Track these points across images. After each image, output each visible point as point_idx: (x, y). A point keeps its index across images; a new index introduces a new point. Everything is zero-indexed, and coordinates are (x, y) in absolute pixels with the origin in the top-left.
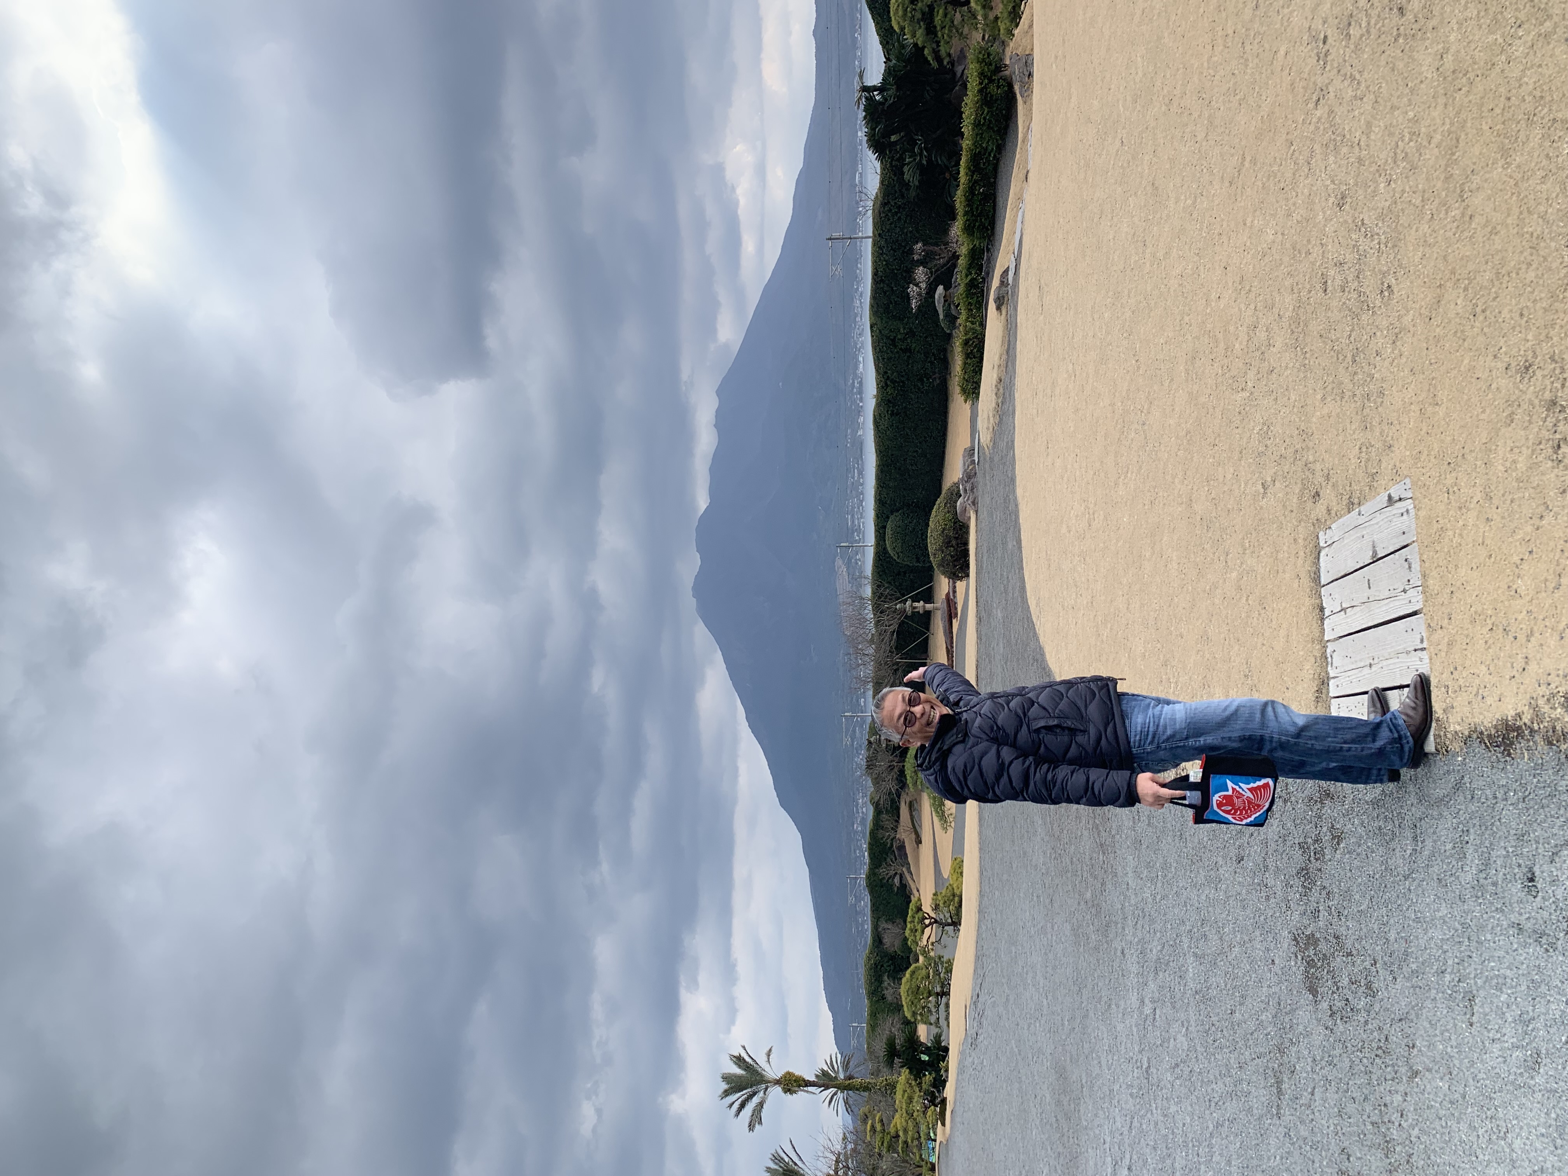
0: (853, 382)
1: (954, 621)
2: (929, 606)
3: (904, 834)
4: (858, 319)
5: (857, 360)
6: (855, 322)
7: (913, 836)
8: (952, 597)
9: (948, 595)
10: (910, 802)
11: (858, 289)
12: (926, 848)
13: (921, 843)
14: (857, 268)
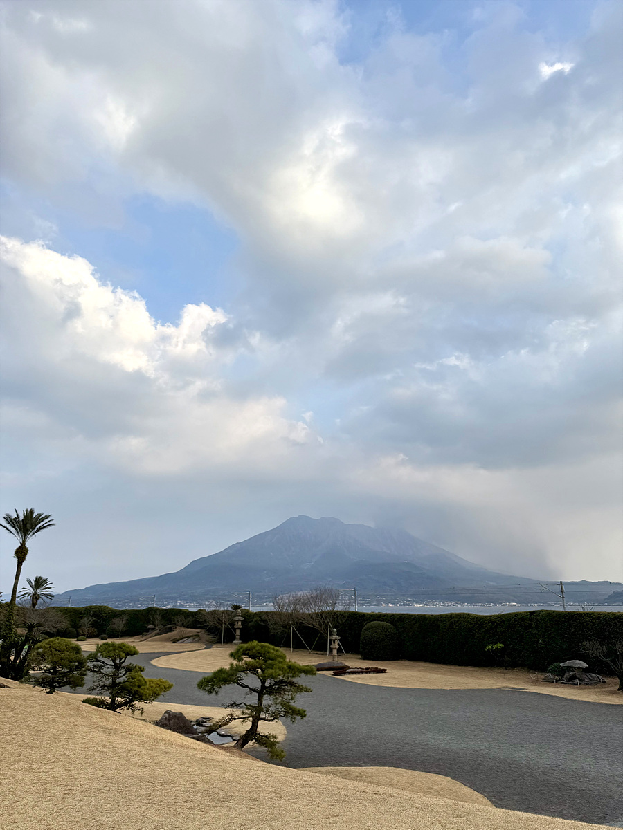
0: (409, 601)
1: (332, 672)
2: (335, 652)
3: (179, 631)
7: (178, 638)
8: (348, 670)
9: (349, 668)
10: (198, 636)
12: (169, 647)
13: (174, 643)
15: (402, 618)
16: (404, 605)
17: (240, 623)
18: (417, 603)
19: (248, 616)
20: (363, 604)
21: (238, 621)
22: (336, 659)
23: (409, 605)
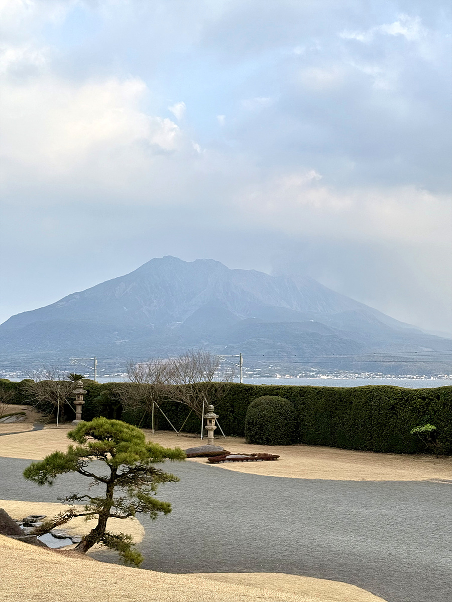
0: (313, 371)
1: (206, 459)
2: (211, 434)
4: (357, 375)
5: (329, 374)
6: (355, 373)
8: (227, 457)
9: (229, 453)
10: (24, 414)
11: (377, 375)
14: (391, 375)
15: (303, 392)
16: (306, 376)
17: (81, 398)
18: (324, 374)
19: (92, 390)
20: (250, 376)
21: (79, 395)
22: (213, 443)
23: (313, 377)
